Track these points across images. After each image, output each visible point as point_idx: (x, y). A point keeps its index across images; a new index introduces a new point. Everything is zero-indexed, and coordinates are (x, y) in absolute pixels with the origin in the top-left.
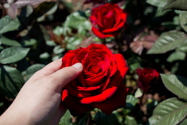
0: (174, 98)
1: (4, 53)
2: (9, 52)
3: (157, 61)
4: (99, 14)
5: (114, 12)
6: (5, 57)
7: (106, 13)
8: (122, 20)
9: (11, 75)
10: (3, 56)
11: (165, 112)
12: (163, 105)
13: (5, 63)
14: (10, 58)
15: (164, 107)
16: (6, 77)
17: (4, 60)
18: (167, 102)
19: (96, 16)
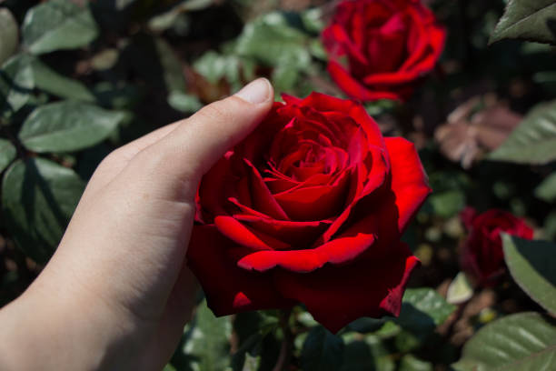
0: (534, 314)
1: (39, 116)
2: (57, 117)
3: (501, 190)
4: (358, 22)
5: (408, 21)
6: (43, 131)
7: (379, 22)
8: (429, 50)
9: (56, 192)
10: (37, 125)
11: (502, 354)
12: (497, 330)
13: (39, 149)
14: (59, 134)
15: (500, 337)
16: (39, 197)
17: (37, 140)
18: (510, 323)
19: (349, 28)
